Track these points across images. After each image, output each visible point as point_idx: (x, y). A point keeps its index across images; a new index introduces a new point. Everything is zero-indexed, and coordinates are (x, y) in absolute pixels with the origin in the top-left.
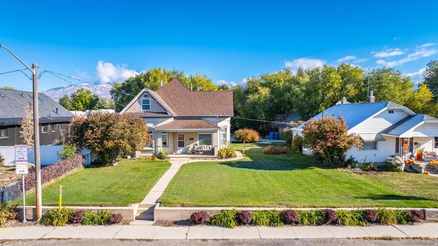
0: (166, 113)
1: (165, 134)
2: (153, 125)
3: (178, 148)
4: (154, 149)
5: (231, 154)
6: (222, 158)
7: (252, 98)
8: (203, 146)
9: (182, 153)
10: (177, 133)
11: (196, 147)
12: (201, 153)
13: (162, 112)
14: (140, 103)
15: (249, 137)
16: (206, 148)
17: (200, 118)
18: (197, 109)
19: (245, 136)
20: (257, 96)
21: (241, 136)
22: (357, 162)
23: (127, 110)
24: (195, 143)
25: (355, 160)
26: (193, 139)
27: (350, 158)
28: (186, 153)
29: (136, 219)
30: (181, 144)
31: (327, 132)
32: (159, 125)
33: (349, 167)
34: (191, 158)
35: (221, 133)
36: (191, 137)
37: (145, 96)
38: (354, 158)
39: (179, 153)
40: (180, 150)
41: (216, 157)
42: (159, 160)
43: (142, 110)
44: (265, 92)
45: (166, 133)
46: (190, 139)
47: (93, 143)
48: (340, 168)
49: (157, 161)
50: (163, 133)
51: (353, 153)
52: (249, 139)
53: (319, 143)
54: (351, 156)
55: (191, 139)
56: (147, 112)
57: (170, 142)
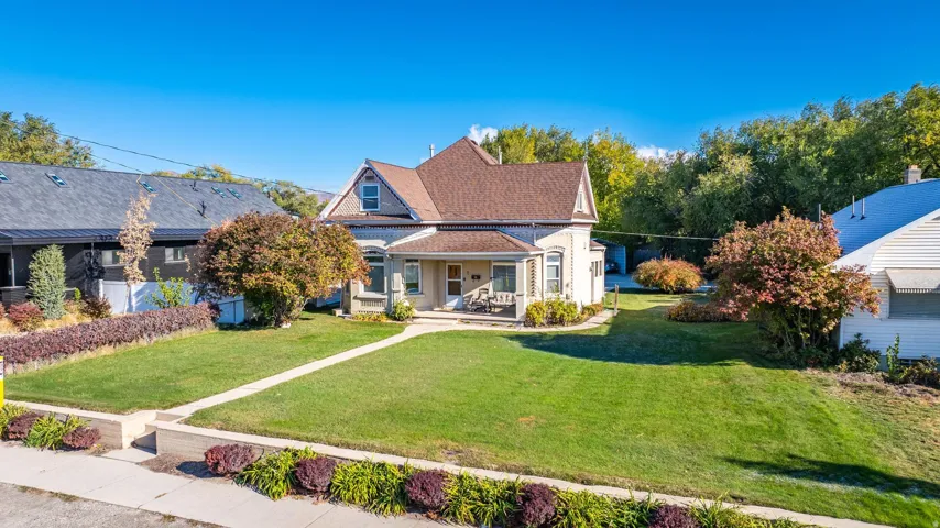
0: (408, 216)
1: (415, 264)
2: (384, 242)
3: (448, 297)
4: (386, 297)
5: (562, 315)
6: (534, 325)
7: (707, 181)
8: (499, 294)
9: (456, 310)
10: (444, 261)
11: (484, 296)
12: (497, 310)
13: (401, 213)
14: (358, 194)
15: (671, 280)
16: (504, 298)
17: (494, 227)
18: (489, 207)
19: (661, 277)
20: (718, 179)
21: (650, 276)
22: (876, 354)
23: (333, 210)
24: (484, 286)
25: (871, 347)
26: (479, 277)
27: (853, 339)
28: (464, 309)
29: (134, 445)
30: (455, 289)
31: (765, 262)
32: (395, 244)
33: (844, 366)
34: (462, 320)
35: (546, 263)
36: (476, 273)
37: (369, 178)
38: (867, 341)
39: (448, 309)
40: (453, 302)
41: (519, 323)
42: (390, 321)
43: (362, 210)
44: (740, 166)
45: (417, 261)
46: (473, 277)
47: (227, 277)
48: (814, 367)
49: (386, 325)
50: (408, 261)
51: (862, 325)
52: (672, 283)
53: (739, 292)
54: (859, 335)
55: (477, 277)
56: (373, 213)
57: (427, 284)
